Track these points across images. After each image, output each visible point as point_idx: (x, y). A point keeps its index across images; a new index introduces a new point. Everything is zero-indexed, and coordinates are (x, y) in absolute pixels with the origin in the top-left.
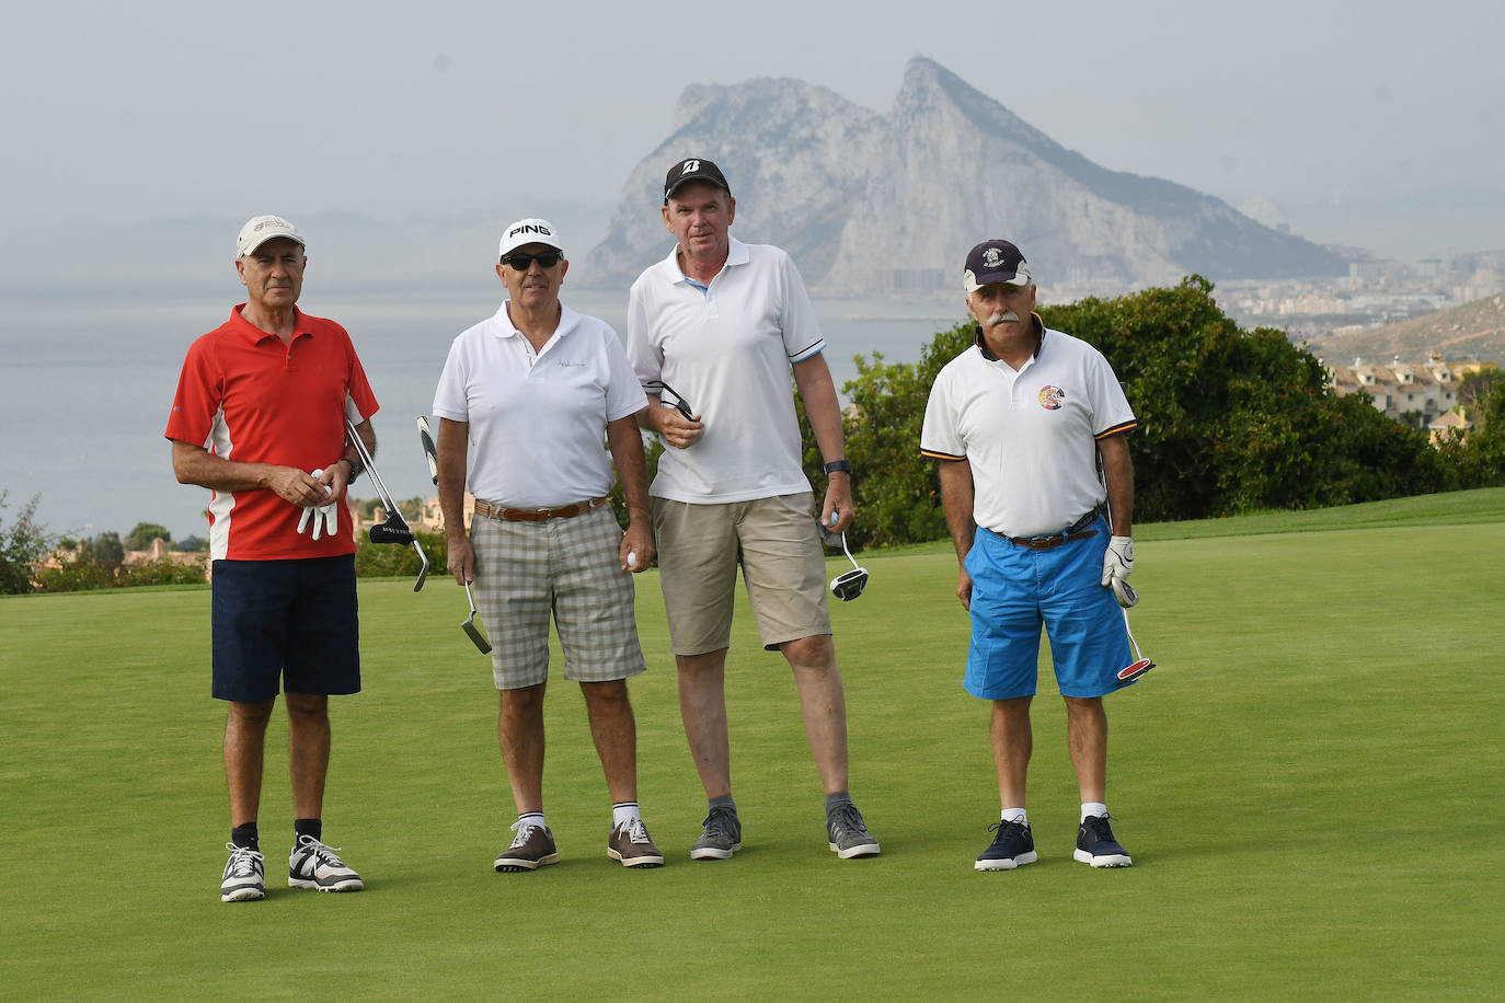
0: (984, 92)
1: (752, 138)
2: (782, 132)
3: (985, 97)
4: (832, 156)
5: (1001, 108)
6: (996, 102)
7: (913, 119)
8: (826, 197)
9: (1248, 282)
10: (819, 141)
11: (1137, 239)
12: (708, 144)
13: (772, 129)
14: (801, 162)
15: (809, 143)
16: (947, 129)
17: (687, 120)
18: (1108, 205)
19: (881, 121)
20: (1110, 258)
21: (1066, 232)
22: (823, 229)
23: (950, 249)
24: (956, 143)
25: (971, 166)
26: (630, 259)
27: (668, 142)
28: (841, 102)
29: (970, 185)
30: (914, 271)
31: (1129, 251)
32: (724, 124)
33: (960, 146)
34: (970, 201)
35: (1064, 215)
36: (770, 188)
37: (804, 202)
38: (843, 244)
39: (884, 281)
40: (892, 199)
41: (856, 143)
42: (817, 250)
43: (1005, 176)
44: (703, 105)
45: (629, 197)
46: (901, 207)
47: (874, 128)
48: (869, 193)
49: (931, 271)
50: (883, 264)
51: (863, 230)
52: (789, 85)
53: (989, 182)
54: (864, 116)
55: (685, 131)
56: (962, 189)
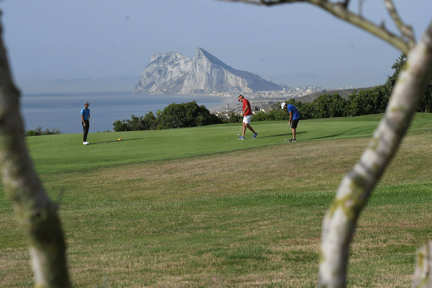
1: (166, 64)
3: (212, 55)
4: (182, 67)
5: (215, 58)
6: (214, 56)
7: (198, 60)
8: (181, 75)
9: (264, 92)
10: (179, 64)
11: (242, 83)
13: (170, 62)
14: (176, 68)
15: (177, 65)
17: (153, 60)
18: (236, 77)
20: (236, 87)
21: (228, 82)
22: (180, 82)
23: (205, 85)
24: (206, 64)
25: (209, 69)
26: (142, 87)
27: (150, 65)
28: (184, 57)
29: (209, 73)
30: (198, 90)
31: (240, 85)
32: (161, 61)
33: (207, 65)
34: (209, 76)
35: (228, 78)
36: (170, 73)
37: (177, 76)
38: (184, 84)
39: (192, 91)
40: (194, 76)
41: (187, 64)
42: (179, 85)
43: (216, 71)
44: (157, 57)
45: (142, 75)
46: (196, 77)
47: (190, 62)
48: (189, 74)
49: (202, 89)
50: (192, 88)
51: (188, 82)
52: (174, 53)
53: (213, 72)
54: (188, 59)
55: (153, 62)
56: (208, 74)
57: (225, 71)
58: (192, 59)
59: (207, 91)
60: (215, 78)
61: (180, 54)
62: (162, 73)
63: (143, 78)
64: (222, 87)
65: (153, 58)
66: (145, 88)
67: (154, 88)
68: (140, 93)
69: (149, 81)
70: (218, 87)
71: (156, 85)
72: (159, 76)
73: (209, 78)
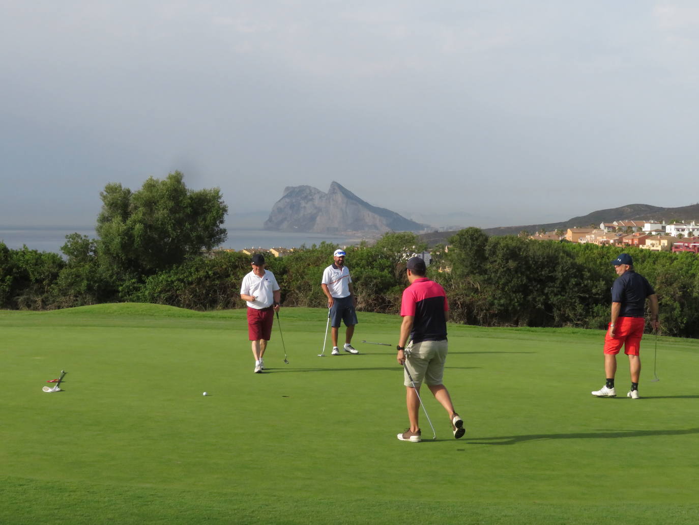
0: (348, 189)
1: (299, 198)
2: (306, 197)
5: (352, 193)
7: (332, 195)
8: (314, 211)
12: (290, 199)
15: (312, 200)
16: (339, 197)
17: (286, 194)
18: (374, 214)
19: (326, 195)
21: (364, 219)
22: (313, 218)
23: (340, 223)
25: (344, 206)
29: (344, 209)
30: (332, 227)
33: (342, 201)
35: (364, 216)
36: (303, 209)
37: (310, 212)
38: (317, 221)
40: (327, 212)
41: (321, 200)
42: (311, 222)
43: (352, 207)
46: (329, 214)
47: (325, 197)
48: (323, 210)
49: (336, 227)
51: (321, 218)
53: (348, 208)
57: (362, 209)
59: (341, 228)
60: (350, 215)
62: (295, 208)
72: (291, 212)
73: (343, 215)
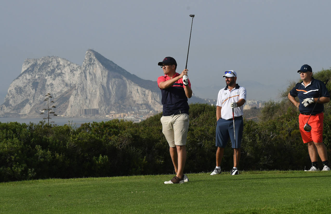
0: (108, 59)
1: (44, 73)
2: (53, 71)
3: (109, 60)
4: (67, 78)
5: (113, 63)
6: (111, 62)
7: (88, 67)
8: (66, 90)
10: (63, 73)
11: (152, 99)
12: (32, 75)
13: (50, 71)
14: (58, 80)
15: (60, 74)
16: (98, 69)
17: (26, 69)
18: (144, 89)
19: (80, 68)
20: (145, 104)
21: (132, 97)
22: (64, 98)
23: (100, 103)
24: (100, 74)
25: (105, 80)
26: (10, 108)
27: (20, 75)
28: (69, 63)
29: (105, 85)
30: (90, 109)
31: (150, 102)
32: (36, 70)
33: (102, 74)
34: (105, 90)
35: (131, 92)
36: (49, 87)
37: (59, 91)
38: (70, 102)
39: (82, 113)
40: (83, 89)
41: (73, 74)
42: (63, 104)
43: (115, 82)
44: (30, 64)
45: (10, 91)
46: (86, 92)
47: (79, 70)
48: (77, 88)
49: (95, 109)
50: (81, 108)
51: (75, 98)
52: (54, 58)
53: (110, 83)
54: (75, 66)
55: (25, 72)
56: (103, 86)
57: (128, 82)
58: (80, 66)
59: (103, 110)
60: (113, 93)
61: (64, 59)
62: (39, 87)
63: (11, 94)
64: (123, 106)
65: (25, 66)
66: (13, 110)
67: (27, 109)
68: (7, 117)
69: (20, 99)
70: (118, 105)
71: (30, 104)
72: (34, 92)
73: (105, 93)
